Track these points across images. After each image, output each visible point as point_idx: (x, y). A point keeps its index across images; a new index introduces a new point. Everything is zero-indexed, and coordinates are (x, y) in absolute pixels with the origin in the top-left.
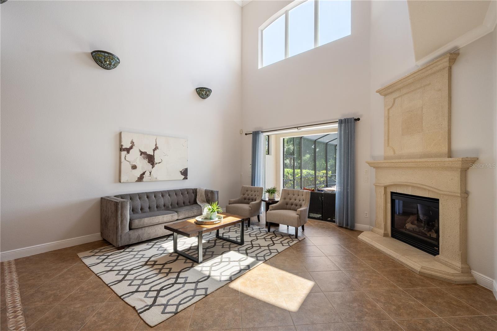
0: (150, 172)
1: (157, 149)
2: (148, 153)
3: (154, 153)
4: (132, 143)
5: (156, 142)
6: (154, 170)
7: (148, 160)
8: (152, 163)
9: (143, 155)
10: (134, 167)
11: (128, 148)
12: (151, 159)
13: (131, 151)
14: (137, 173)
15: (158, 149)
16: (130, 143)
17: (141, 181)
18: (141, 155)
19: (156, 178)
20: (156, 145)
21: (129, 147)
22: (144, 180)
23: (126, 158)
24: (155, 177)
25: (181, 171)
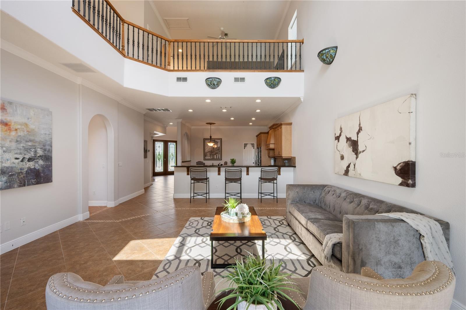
0: (354, 165)
1: (361, 131)
2: (352, 139)
3: (358, 137)
4: (341, 129)
5: (360, 120)
6: (358, 162)
7: (353, 147)
8: (356, 152)
9: (348, 142)
10: (342, 158)
12: (354, 145)
13: (340, 139)
14: (344, 165)
15: (362, 130)
16: (339, 129)
17: (347, 175)
18: (347, 141)
19: (360, 175)
20: (360, 125)
21: (339, 135)
22: (350, 173)
24: (359, 172)
25: (394, 166)
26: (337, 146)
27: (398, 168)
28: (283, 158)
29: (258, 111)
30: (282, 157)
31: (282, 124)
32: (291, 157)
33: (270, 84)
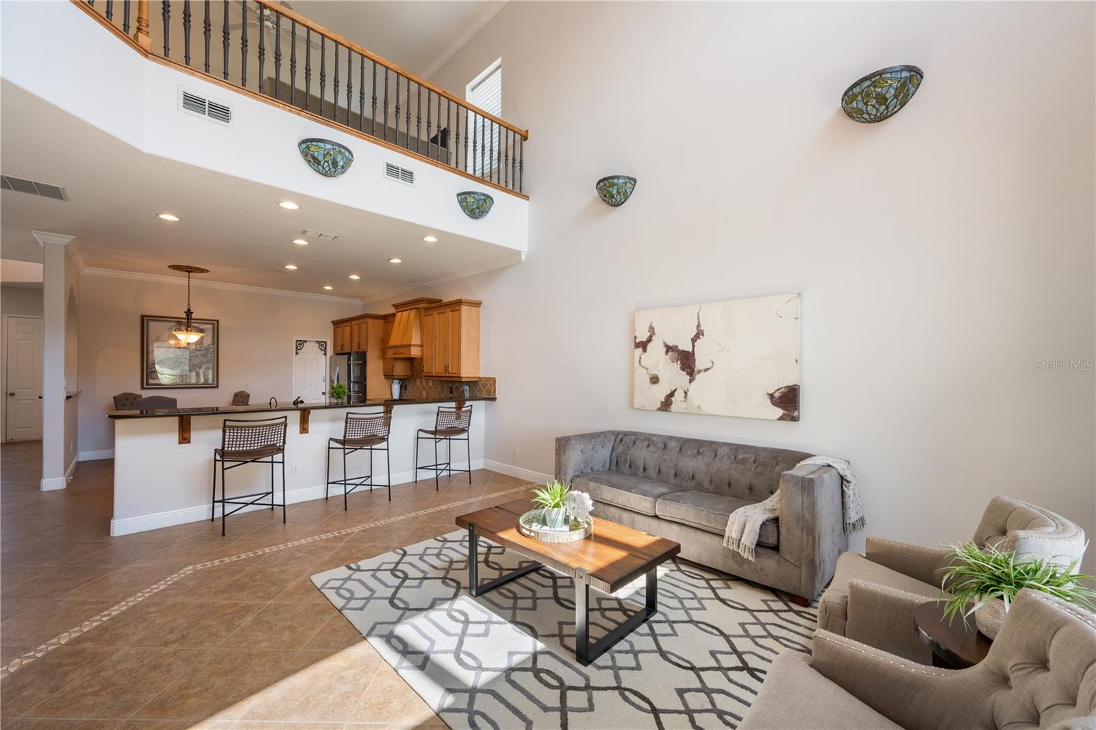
0: (685, 392)
1: (701, 336)
2: (681, 348)
3: (694, 347)
4: (652, 329)
5: (698, 319)
6: (693, 388)
7: (681, 363)
8: (689, 370)
9: (670, 353)
10: (655, 380)
11: (645, 342)
12: (686, 361)
13: (650, 346)
14: (660, 393)
15: (703, 335)
16: (647, 330)
17: (667, 411)
18: (667, 352)
19: (699, 408)
20: (699, 325)
21: (645, 340)
22: (673, 407)
23: (642, 360)
24: (697, 404)
25: (770, 393)
26: (640, 358)
27: (777, 395)
28: (463, 380)
29: (396, 261)
30: (462, 378)
31: (461, 302)
32: (479, 378)
33: (474, 207)
